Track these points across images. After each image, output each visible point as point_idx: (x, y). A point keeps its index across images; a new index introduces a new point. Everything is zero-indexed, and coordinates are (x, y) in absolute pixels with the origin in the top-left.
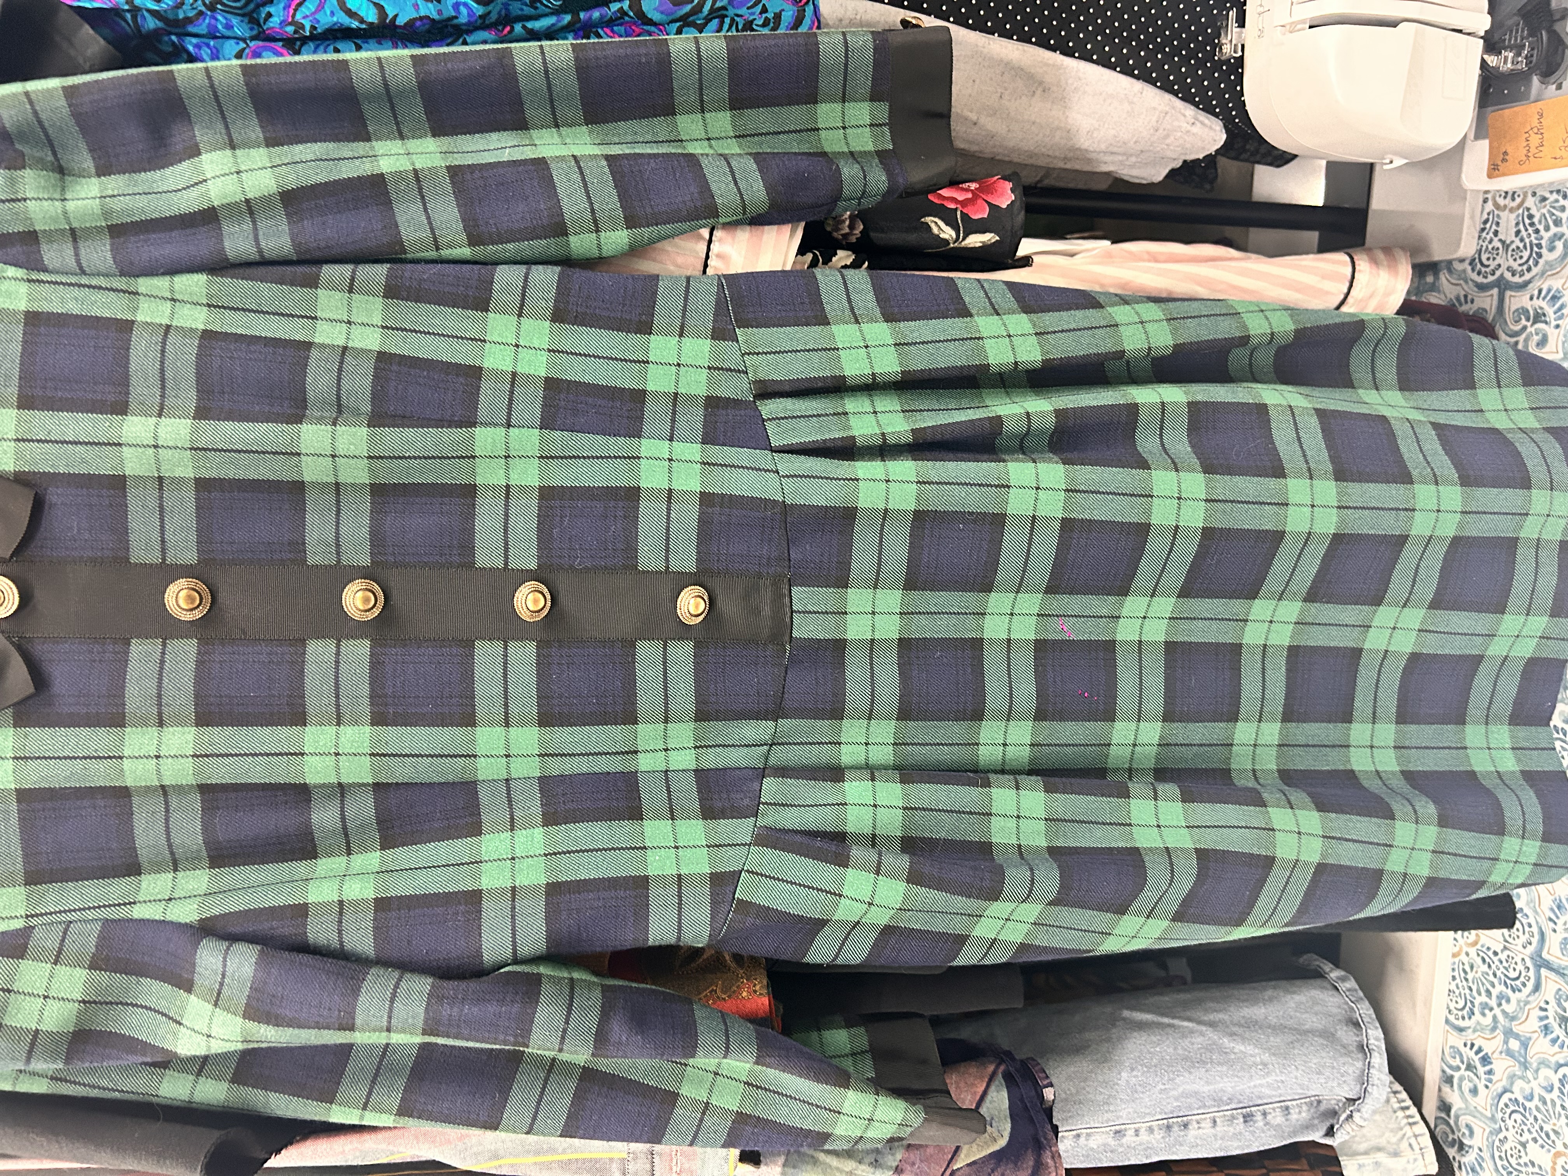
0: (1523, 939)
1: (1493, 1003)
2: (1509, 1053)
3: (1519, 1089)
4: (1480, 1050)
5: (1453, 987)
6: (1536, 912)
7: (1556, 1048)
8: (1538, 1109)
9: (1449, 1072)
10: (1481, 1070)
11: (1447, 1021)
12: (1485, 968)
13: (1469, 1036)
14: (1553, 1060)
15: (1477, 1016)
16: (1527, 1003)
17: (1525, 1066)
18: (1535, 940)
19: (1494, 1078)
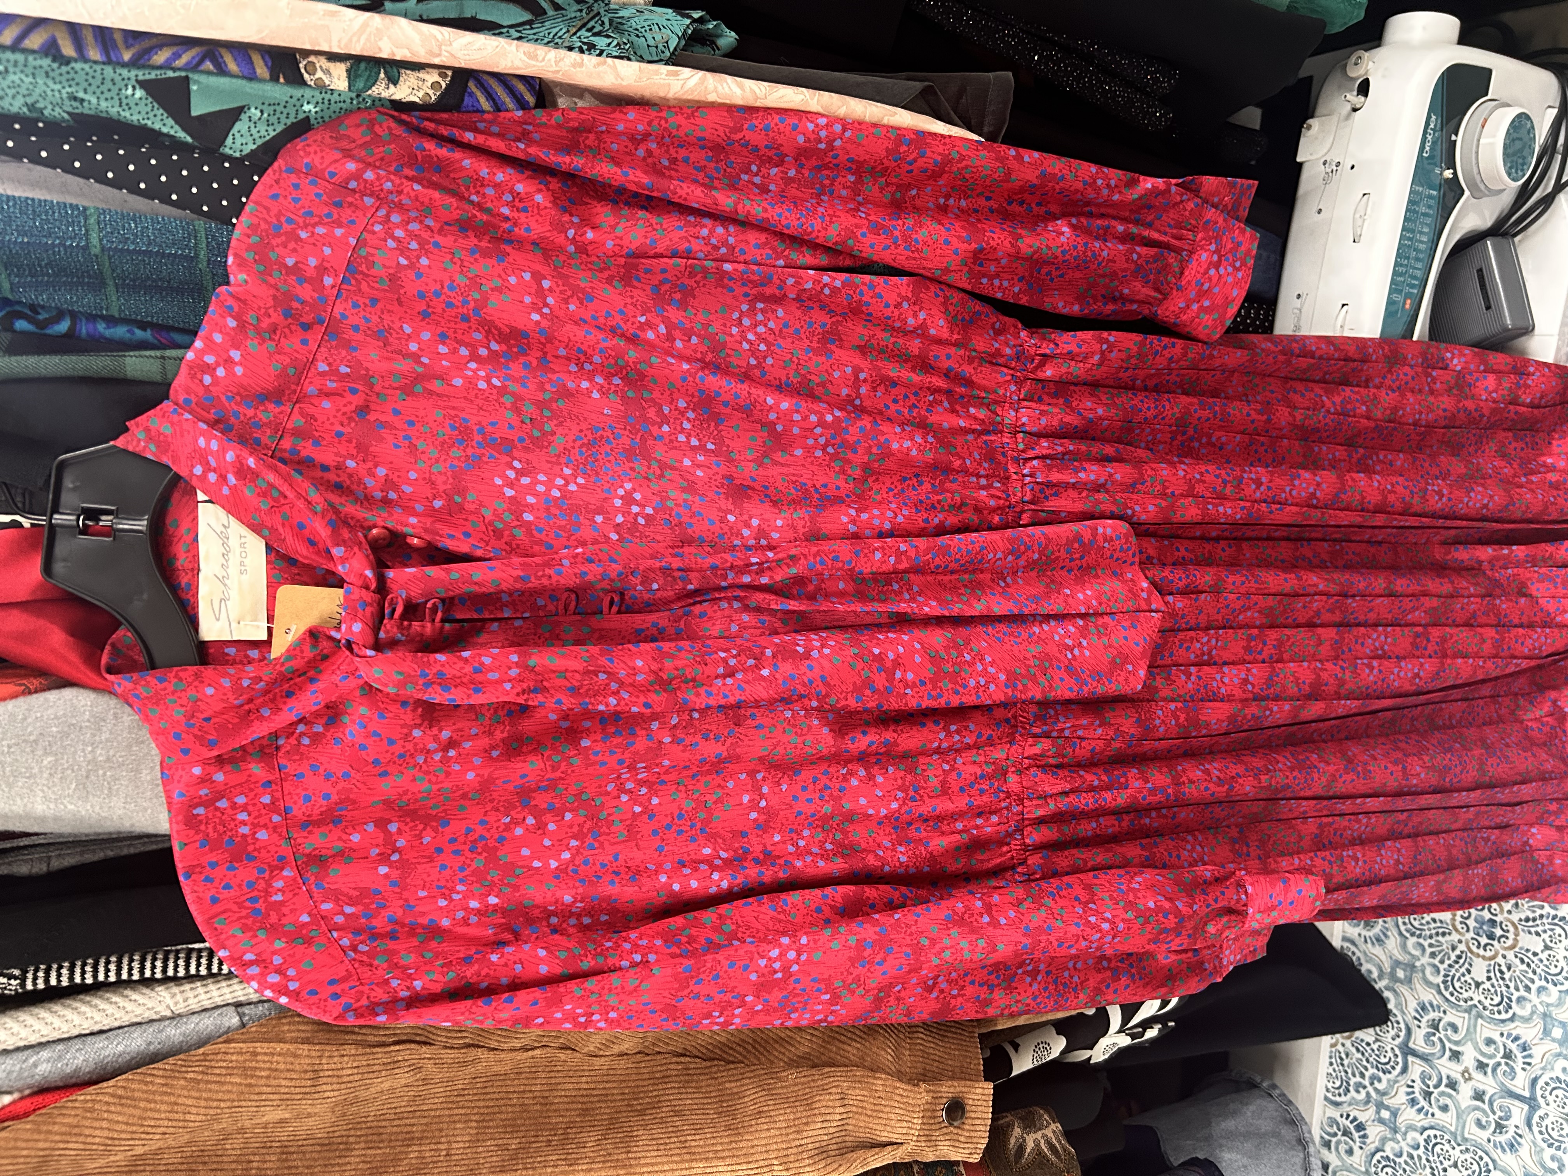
0: (1392, 1033)
1: (1366, 1082)
2: (1381, 1121)
3: (1389, 1149)
4: (1355, 1119)
5: (1331, 1070)
6: (1403, 1013)
7: (1422, 1116)
8: (1406, 1162)
9: (1327, 1137)
10: (1356, 1135)
11: (1326, 1098)
12: (1359, 1056)
13: (1346, 1109)
14: (1419, 1125)
15: (1353, 1093)
16: (1396, 1082)
17: (1395, 1130)
18: (1402, 1034)
19: (1368, 1141)
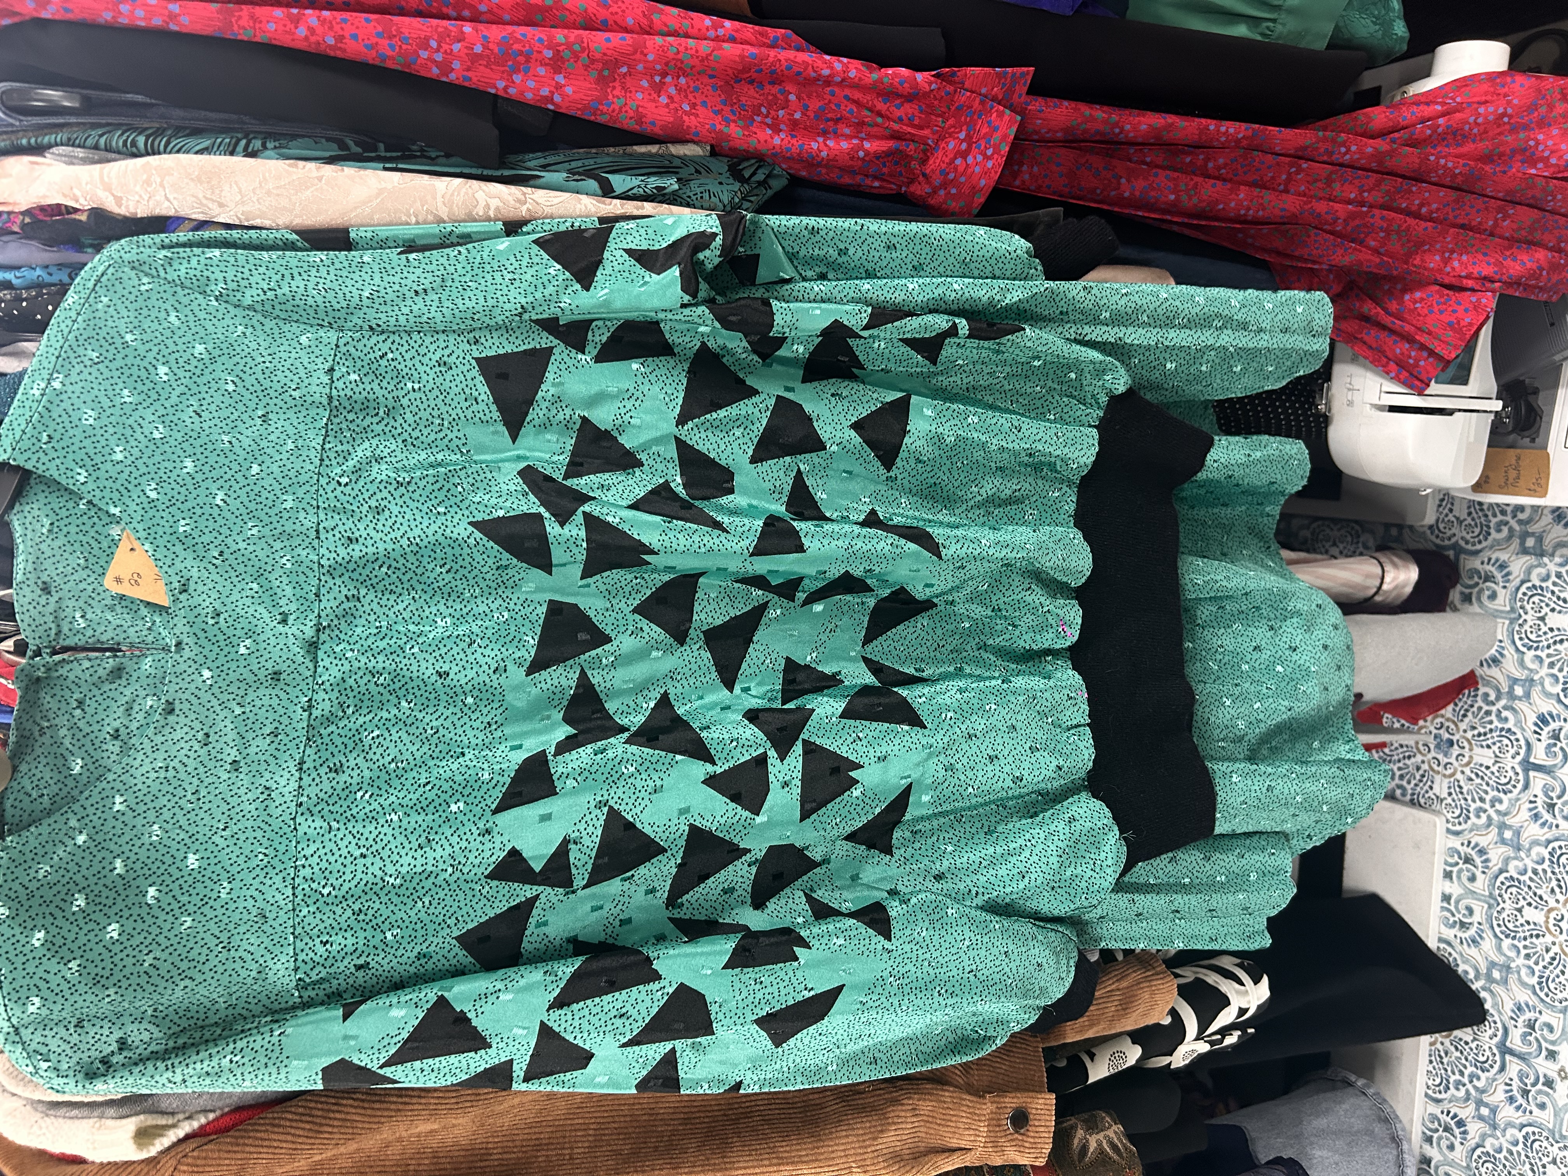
0: (1490, 1032)
1: (1466, 1080)
2: (1481, 1118)
3: (1489, 1145)
4: (1455, 1116)
5: (1430, 1068)
6: (1500, 1012)
7: (1520, 1113)
8: (1506, 1158)
9: (1429, 1133)
10: (1457, 1131)
11: (1426, 1095)
12: (1458, 1054)
13: (1446, 1106)
14: (1518, 1122)
15: (1452, 1090)
16: (1494, 1080)
17: (1494, 1127)
18: (1500, 1034)
19: (1469, 1137)
